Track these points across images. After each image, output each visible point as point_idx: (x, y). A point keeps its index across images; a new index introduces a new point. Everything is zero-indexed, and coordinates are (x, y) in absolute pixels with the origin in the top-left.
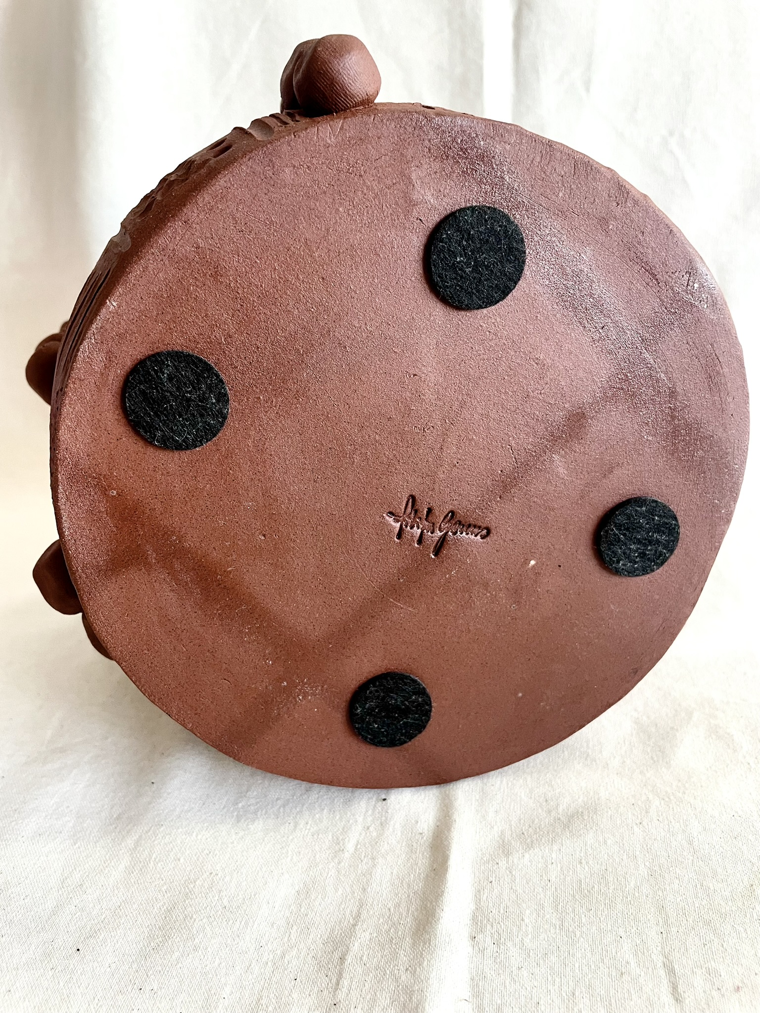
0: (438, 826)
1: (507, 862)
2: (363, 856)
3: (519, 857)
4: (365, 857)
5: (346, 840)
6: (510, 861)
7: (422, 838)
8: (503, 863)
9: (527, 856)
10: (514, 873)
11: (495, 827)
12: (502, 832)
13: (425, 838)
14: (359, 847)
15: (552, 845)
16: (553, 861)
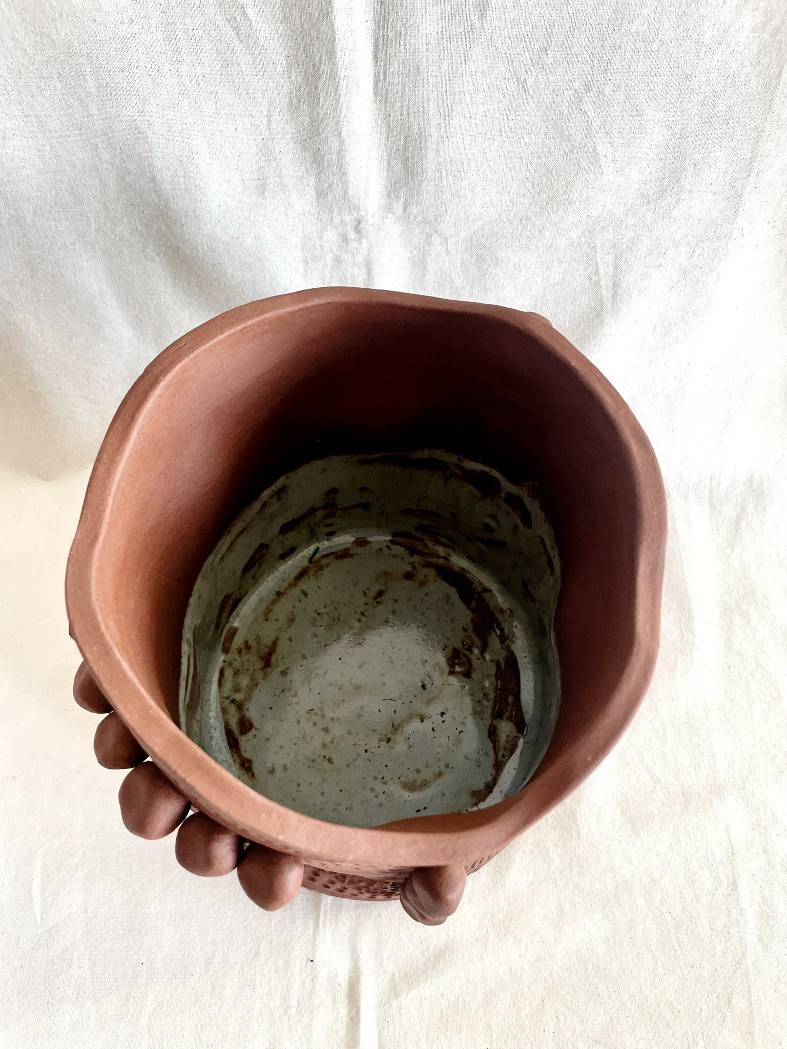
0: (350, 977)
1: (397, 1002)
2: (304, 1010)
3: (404, 998)
4: (305, 1011)
5: (291, 997)
6: (399, 1003)
7: (341, 988)
8: (394, 1003)
9: (409, 995)
10: (401, 1012)
11: (388, 971)
12: (393, 974)
13: (343, 988)
14: (300, 1001)
15: (425, 984)
16: (426, 997)
